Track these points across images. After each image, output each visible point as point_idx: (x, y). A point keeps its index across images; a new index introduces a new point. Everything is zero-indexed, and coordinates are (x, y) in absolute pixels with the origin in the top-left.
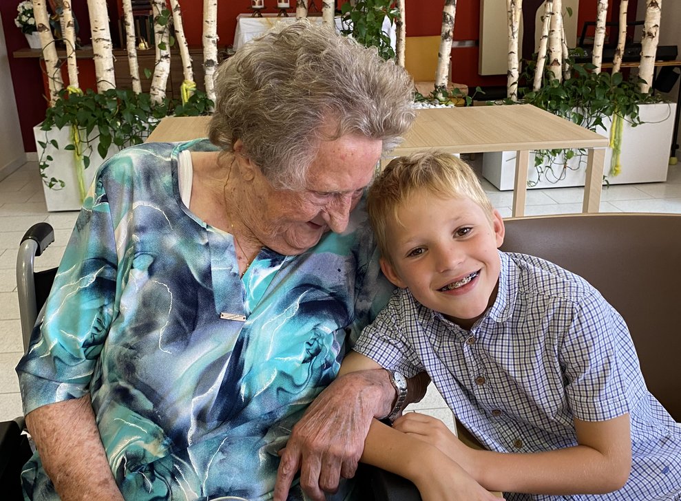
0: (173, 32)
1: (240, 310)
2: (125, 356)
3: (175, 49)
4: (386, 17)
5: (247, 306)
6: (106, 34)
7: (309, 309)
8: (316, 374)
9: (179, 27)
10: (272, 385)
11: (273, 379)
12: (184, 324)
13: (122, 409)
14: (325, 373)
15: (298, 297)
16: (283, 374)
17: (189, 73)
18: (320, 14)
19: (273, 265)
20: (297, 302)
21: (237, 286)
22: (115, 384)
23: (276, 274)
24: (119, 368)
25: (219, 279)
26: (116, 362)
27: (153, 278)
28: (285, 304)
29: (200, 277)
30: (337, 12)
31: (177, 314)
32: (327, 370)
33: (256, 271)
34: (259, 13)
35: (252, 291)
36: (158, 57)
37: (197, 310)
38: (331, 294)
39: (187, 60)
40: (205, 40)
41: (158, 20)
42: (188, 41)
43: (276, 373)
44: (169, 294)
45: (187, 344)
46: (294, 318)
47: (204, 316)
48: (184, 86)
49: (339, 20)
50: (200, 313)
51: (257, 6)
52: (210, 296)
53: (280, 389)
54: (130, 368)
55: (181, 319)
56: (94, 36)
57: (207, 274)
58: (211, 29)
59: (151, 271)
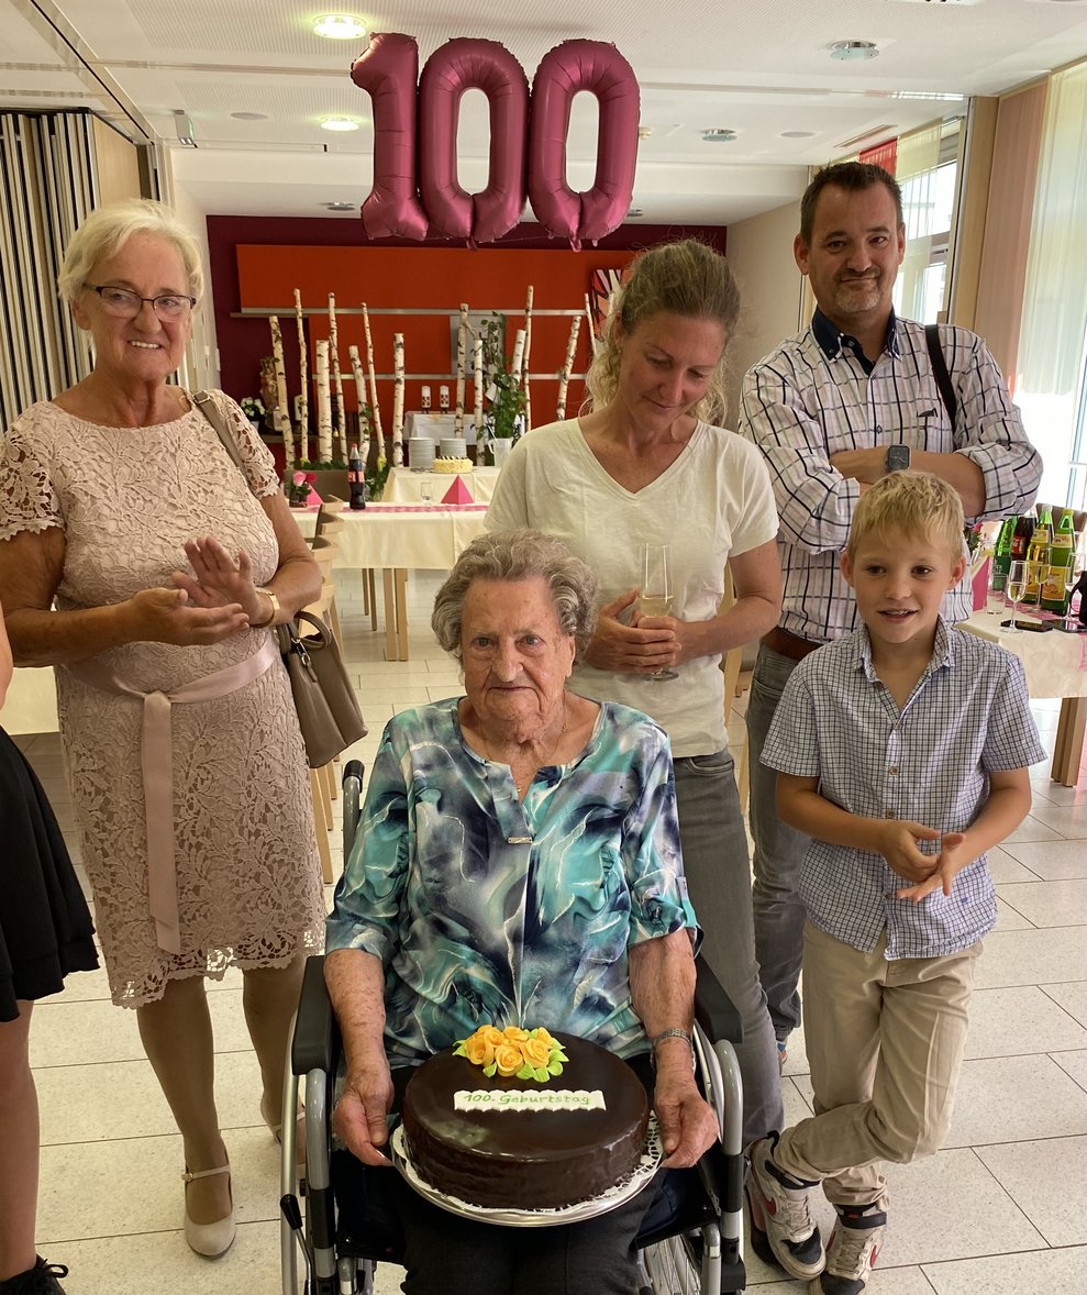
0: (372, 422)
1: (525, 833)
2: (432, 889)
3: (374, 435)
4: (517, 416)
5: (531, 828)
6: (329, 423)
7: (595, 828)
8: (612, 900)
9: (378, 419)
10: (569, 910)
11: (571, 904)
12: (479, 853)
13: (441, 939)
14: (619, 898)
15: (583, 817)
16: (581, 900)
17: (383, 451)
18: (472, 412)
19: (550, 786)
20: (583, 823)
21: (518, 811)
22: (429, 916)
23: (554, 793)
24: (429, 903)
25: (502, 807)
26: (425, 897)
27: (443, 813)
28: (570, 826)
29: (485, 807)
30: (485, 411)
31: (471, 844)
32: (621, 895)
33: (534, 794)
34: (427, 411)
35: (534, 814)
36: (362, 439)
37: (487, 839)
38: (616, 811)
39: (382, 442)
40: (394, 428)
41: (363, 414)
42: (383, 429)
43: (573, 898)
44: (460, 826)
45: (486, 872)
46: (581, 837)
47: (494, 842)
48: (380, 460)
49: (485, 417)
50: (490, 839)
51: (426, 406)
52: (496, 826)
53: (577, 914)
54: (439, 900)
55: (474, 847)
56: (321, 423)
57: (491, 805)
58: (399, 421)
59: (440, 806)
